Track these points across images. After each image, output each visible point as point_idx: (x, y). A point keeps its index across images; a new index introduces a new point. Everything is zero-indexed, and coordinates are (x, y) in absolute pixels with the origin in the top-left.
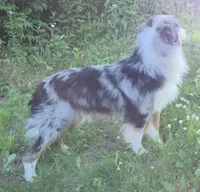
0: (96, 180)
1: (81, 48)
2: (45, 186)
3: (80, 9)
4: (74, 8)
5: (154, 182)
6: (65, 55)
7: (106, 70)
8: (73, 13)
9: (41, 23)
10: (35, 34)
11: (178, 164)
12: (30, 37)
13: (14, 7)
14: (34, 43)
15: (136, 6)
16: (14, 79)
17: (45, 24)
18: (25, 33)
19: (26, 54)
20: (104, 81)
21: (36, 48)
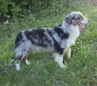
0: (44, 70)
1: (40, 20)
2: (25, 72)
3: (40, 5)
4: (38, 4)
5: (67, 72)
6: (34, 22)
7: (48, 30)
8: (37, 6)
9: (25, 10)
10: (23, 14)
11: (77, 65)
12: (21, 15)
13: (15, 3)
14: (22, 17)
15: (62, 4)
16: (14, 31)
17: (26, 10)
18: (19, 13)
19: (19, 21)
20: (46, 33)
21: (23, 19)
